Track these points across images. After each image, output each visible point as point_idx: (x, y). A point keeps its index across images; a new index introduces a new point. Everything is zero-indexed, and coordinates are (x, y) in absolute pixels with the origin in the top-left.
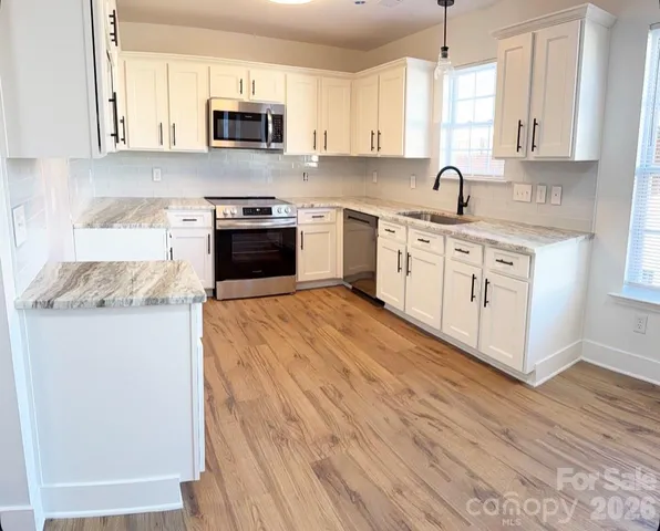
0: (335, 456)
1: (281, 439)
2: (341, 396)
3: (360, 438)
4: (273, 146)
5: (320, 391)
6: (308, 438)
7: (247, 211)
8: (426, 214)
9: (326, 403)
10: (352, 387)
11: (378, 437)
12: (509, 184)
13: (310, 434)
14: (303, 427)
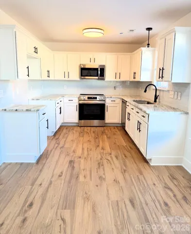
3: (86, 159)
4: (100, 78)
7: (89, 98)
8: (146, 101)
12: (168, 91)
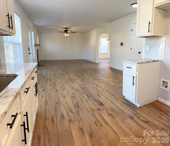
0: (99, 107)
1: (112, 110)
2: (95, 123)
3: (92, 109)
5: (103, 126)
6: (106, 110)
9: (101, 120)
10: (90, 125)
11: (87, 109)
13: (105, 111)
14: (107, 113)
